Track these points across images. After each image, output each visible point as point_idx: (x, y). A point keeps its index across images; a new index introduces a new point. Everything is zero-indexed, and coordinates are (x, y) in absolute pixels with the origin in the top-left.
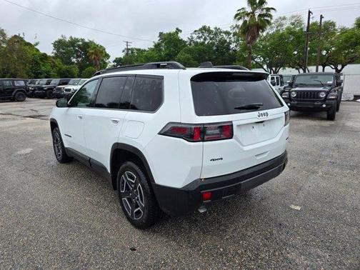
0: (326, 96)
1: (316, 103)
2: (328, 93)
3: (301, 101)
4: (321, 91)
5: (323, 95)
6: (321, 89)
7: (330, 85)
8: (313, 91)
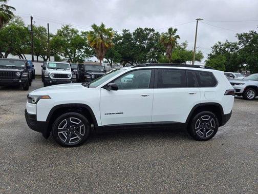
0: (21, 75)
1: (14, 80)
2: (21, 73)
3: (3, 78)
4: (17, 72)
5: (18, 74)
6: (17, 70)
7: (23, 68)
8: (11, 71)
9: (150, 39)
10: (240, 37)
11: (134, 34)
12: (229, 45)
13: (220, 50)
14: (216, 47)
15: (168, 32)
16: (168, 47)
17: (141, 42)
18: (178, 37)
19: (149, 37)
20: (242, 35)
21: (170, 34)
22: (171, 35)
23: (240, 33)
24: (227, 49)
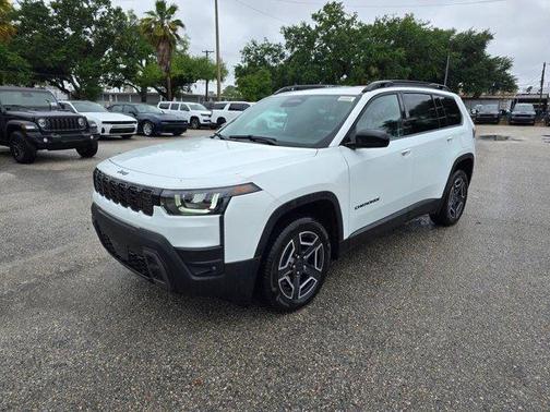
9: (102, 23)
10: (288, 33)
11: (54, 6)
12: (271, 50)
13: (256, 58)
14: (248, 51)
15: (154, 9)
16: (161, 47)
17: (78, 29)
18: (178, 23)
19: (98, 17)
20: (290, 30)
21: (161, 14)
22: (162, 18)
23: (286, 26)
24: (266, 57)
